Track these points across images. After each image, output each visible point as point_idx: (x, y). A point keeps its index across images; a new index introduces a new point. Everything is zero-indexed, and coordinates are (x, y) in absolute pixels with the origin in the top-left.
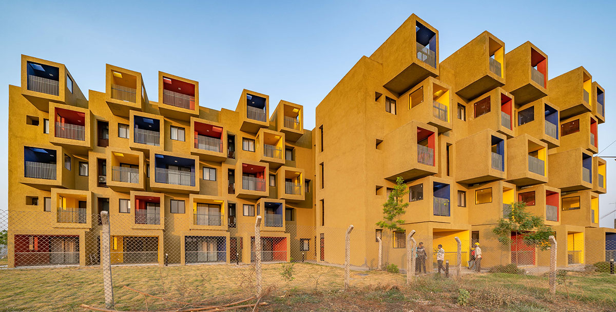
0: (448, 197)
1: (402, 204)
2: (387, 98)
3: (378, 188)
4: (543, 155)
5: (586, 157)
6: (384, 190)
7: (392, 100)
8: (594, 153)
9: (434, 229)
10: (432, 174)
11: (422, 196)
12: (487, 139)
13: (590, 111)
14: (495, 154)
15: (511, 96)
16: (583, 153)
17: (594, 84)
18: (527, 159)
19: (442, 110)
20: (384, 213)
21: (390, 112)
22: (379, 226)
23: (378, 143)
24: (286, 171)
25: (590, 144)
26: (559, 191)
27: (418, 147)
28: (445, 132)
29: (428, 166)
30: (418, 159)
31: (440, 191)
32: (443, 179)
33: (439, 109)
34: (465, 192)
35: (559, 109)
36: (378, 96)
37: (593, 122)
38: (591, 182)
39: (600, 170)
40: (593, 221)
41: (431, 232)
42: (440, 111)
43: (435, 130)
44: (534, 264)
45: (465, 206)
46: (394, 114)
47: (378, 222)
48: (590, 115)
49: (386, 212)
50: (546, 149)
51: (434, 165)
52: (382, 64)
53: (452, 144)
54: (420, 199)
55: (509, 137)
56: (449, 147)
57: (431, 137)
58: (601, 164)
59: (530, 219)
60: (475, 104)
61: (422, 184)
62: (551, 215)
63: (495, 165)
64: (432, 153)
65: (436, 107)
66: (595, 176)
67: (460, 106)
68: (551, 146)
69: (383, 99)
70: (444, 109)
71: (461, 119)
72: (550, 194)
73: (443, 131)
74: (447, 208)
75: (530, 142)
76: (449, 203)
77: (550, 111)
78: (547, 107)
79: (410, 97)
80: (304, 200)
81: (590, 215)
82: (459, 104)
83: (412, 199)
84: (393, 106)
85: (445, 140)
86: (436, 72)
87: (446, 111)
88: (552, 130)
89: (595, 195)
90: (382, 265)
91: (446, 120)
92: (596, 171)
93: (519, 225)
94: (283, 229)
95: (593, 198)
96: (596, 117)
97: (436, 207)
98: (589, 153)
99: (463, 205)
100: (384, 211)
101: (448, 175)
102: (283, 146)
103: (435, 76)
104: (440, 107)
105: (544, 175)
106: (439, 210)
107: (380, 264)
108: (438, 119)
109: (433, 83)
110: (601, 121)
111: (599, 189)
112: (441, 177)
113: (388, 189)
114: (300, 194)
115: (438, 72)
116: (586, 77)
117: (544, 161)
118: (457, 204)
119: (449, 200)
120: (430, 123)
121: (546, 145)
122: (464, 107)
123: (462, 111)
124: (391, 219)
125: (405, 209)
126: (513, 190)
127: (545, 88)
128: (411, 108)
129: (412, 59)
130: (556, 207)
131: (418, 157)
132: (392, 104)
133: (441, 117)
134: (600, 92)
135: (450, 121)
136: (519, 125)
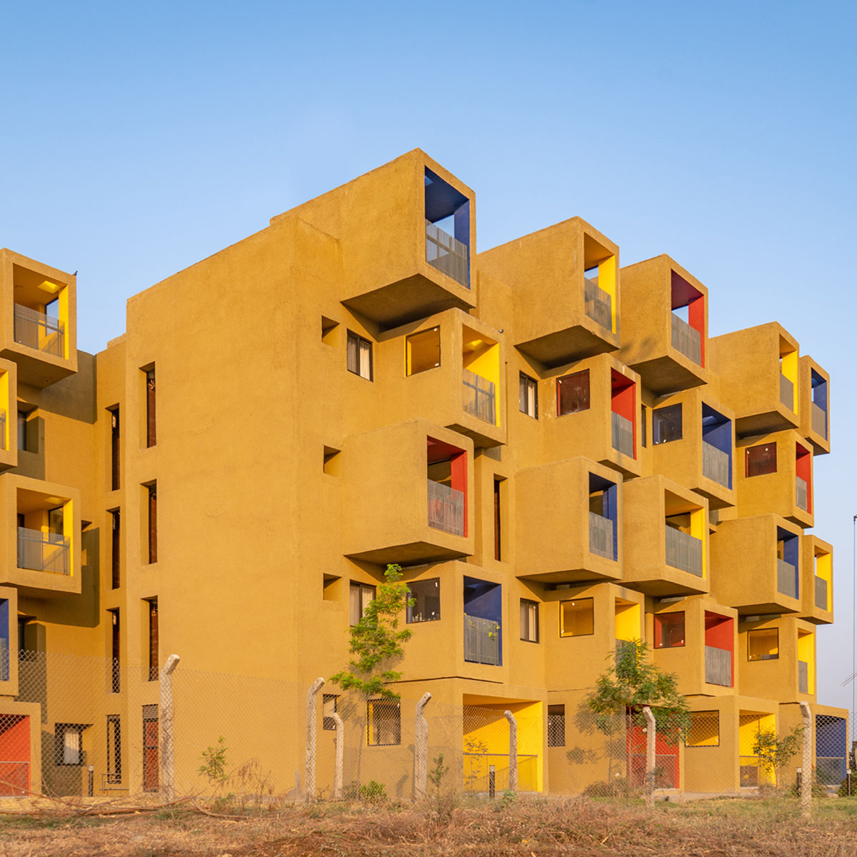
0: (495, 615)
1: (395, 630)
2: (349, 332)
3: (329, 580)
4: (699, 524)
5: (785, 537)
6: (343, 587)
7: (362, 339)
8: (804, 526)
9: (465, 695)
10: (461, 556)
11: (438, 612)
12: (580, 480)
13: (795, 427)
14: (597, 517)
15: (634, 377)
16: (779, 528)
17: (804, 361)
18: (663, 536)
19: (482, 391)
20: (352, 651)
21: (358, 373)
22: (339, 684)
23: (329, 454)
24: (21, 492)
25: (794, 505)
26: (734, 614)
27: (429, 486)
28: (489, 447)
29: (452, 537)
30: (430, 517)
31: (479, 601)
32: (486, 570)
33: (475, 388)
34: (536, 604)
35: (732, 416)
36: (328, 326)
37: (801, 452)
38: (797, 597)
39: (820, 568)
40: (804, 689)
41: (459, 703)
42: (479, 393)
43: (466, 444)
44: (677, 787)
45: (537, 641)
46: (368, 377)
47: (335, 676)
48: (795, 437)
49: (356, 648)
50: (704, 512)
51: (465, 535)
52: (338, 241)
53: (506, 479)
54: (432, 618)
55: (628, 475)
56: (501, 484)
57: (458, 460)
58: (820, 553)
59: (654, 680)
60: (558, 379)
61: (437, 580)
62: (717, 671)
63: (597, 543)
64: (460, 504)
65: (468, 385)
66: (807, 580)
67: (525, 379)
68: (716, 504)
69: (339, 335)
70: (487, 389)
71: (527, 412)
72: (714, 620)
73: (484, 446)
74: (495, 644)
75: (669, 495)
76: (500, 631)
77: (714, 421)
78: (707, 410)
79: (409, 344)
80: (79, 591)
81: (795, 675)
82: (522, 375)
83: (414, 615)
84: (364, 354)
85: (489, 467)
86: (469, 298)
87: (491, 396)
88: (719, 465)
89: (807, 626)
90: (345, 788)
91: (492, 420)
92: (808, 569)
93: (634, 691)
94: (12, 686)
95: (802, 634)
96: (809, 440)
97: (471, 640)
98: (792, 528)
99: (532, 637)
100: (351, 647)
101: (498, 557)
102: (10, 403)
103: (466, 307)
104: (479, 386)
105: (701, 576)
106: (478, 650)
107: (340, 784)
108: (475, 418)
109: (464, 326)
110: (820, 450)
111: (817, 613)
112: (480, 566)
113: (354, 584)
114: (66, 573)
115: (474, 298)
116: (786, 347)
117: (700, 542)
118: (519, 633)
119: (500, 624)
120: (456, 428)
121: (704, 502)
122: (535, 382)
123: (531, 391)
124: (367, 668)
125: (402, 645)
126: (638, 606)
127: (703, 366)
128: (409, 373)
129: (416, 264)
130: (729, 653)
131: (430, 513)
132: (362, 350)
133: (480, 410)
134: (819, 381)
135: (502, 424)
136: (654, 444)
